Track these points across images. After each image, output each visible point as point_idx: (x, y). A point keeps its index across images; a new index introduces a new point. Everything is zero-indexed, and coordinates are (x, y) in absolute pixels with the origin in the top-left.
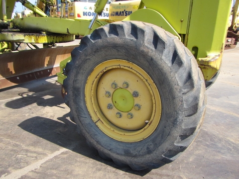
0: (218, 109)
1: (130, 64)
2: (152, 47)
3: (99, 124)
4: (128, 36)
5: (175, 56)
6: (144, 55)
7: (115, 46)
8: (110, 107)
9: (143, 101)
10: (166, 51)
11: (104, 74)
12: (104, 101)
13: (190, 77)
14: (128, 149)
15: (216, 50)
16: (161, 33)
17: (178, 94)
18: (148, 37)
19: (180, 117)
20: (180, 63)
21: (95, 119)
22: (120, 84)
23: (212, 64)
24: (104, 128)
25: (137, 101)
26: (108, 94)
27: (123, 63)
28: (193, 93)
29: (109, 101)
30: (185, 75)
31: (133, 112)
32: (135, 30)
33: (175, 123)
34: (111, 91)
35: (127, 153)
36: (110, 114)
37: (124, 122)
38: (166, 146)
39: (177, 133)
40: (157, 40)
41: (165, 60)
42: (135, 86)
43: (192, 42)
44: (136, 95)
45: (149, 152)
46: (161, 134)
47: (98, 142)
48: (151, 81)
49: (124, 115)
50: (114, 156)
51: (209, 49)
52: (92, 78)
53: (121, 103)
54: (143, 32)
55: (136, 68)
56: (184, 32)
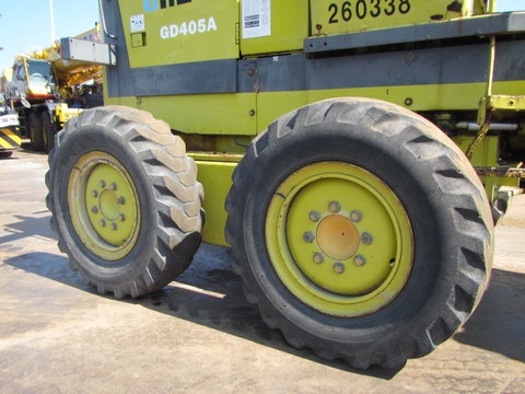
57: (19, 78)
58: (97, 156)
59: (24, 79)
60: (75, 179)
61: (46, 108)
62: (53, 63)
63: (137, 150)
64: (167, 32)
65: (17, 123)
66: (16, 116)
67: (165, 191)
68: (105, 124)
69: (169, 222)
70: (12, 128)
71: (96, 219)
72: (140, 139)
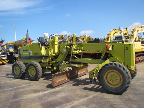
0: (138, 84)
1: (115, 71)
2: (119, 67)
3: (108, 84)
4: (114, 65)
5: (124, 68)
6: (118, 69)
7: (111, 67)
8: (110, 80)
9: (118, 78)
10: (122, 68)
11: (109, 73)
12: (109, 79)
13: (127, 72)
14: (116, 89)
15: (133, 66)
16: (120, 64)
17: (125, 75)
18: (118, 65)
19: (127, 80)
20: (125, 70)
21: (107, 83)
22: (112, 75)
23: (132, 69)
24: (109, 85)
25: (117, 78)
26: (110, 77)
27: (113, 70)
28: (128, 75)
29: (110, 79)
30: (126, 72)
31: (116, 81)
32: (115, 64)
33: (126, 81)
34: (111, 77)
35: (116, 90)
36: (111, 82)
37: (114, 83)
38: (125, 86)
39: (126, 83)
40: (120, 66)
41: (122, 69)
42: (116, 75)
43: (126, 65)
44: (116, 77)
45: (121, 88)
46: (123, 84)
47: (108, 89)
48: (119, 73)
49: (114, 82)
50: (113, 91)
51: (131, 66)
52: (106, 74)
53: (113, 79)
54: (117, 64)
55: (116, 71)
56: (124, 62)
57: (8, 48)
58: (17, 66)
59: (9, 49)
60: (15, 68)
61: (13, 55)
62: (15, 45)
63: (20, 65)
64: (24, 54)
65: (7, 58)
66: (7, 57)
67: (22, 69)
68: (17, 63)
69: (22, 71)
70: (6, 59)
71: (16, 72)
72: (20, 64)
